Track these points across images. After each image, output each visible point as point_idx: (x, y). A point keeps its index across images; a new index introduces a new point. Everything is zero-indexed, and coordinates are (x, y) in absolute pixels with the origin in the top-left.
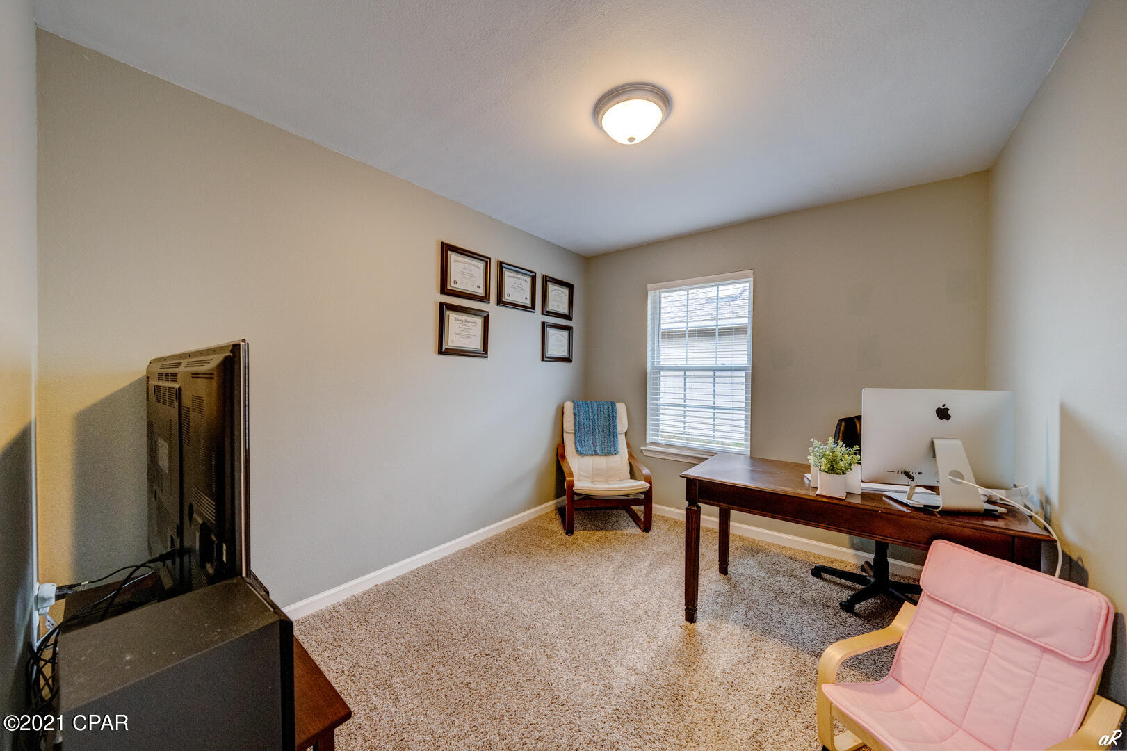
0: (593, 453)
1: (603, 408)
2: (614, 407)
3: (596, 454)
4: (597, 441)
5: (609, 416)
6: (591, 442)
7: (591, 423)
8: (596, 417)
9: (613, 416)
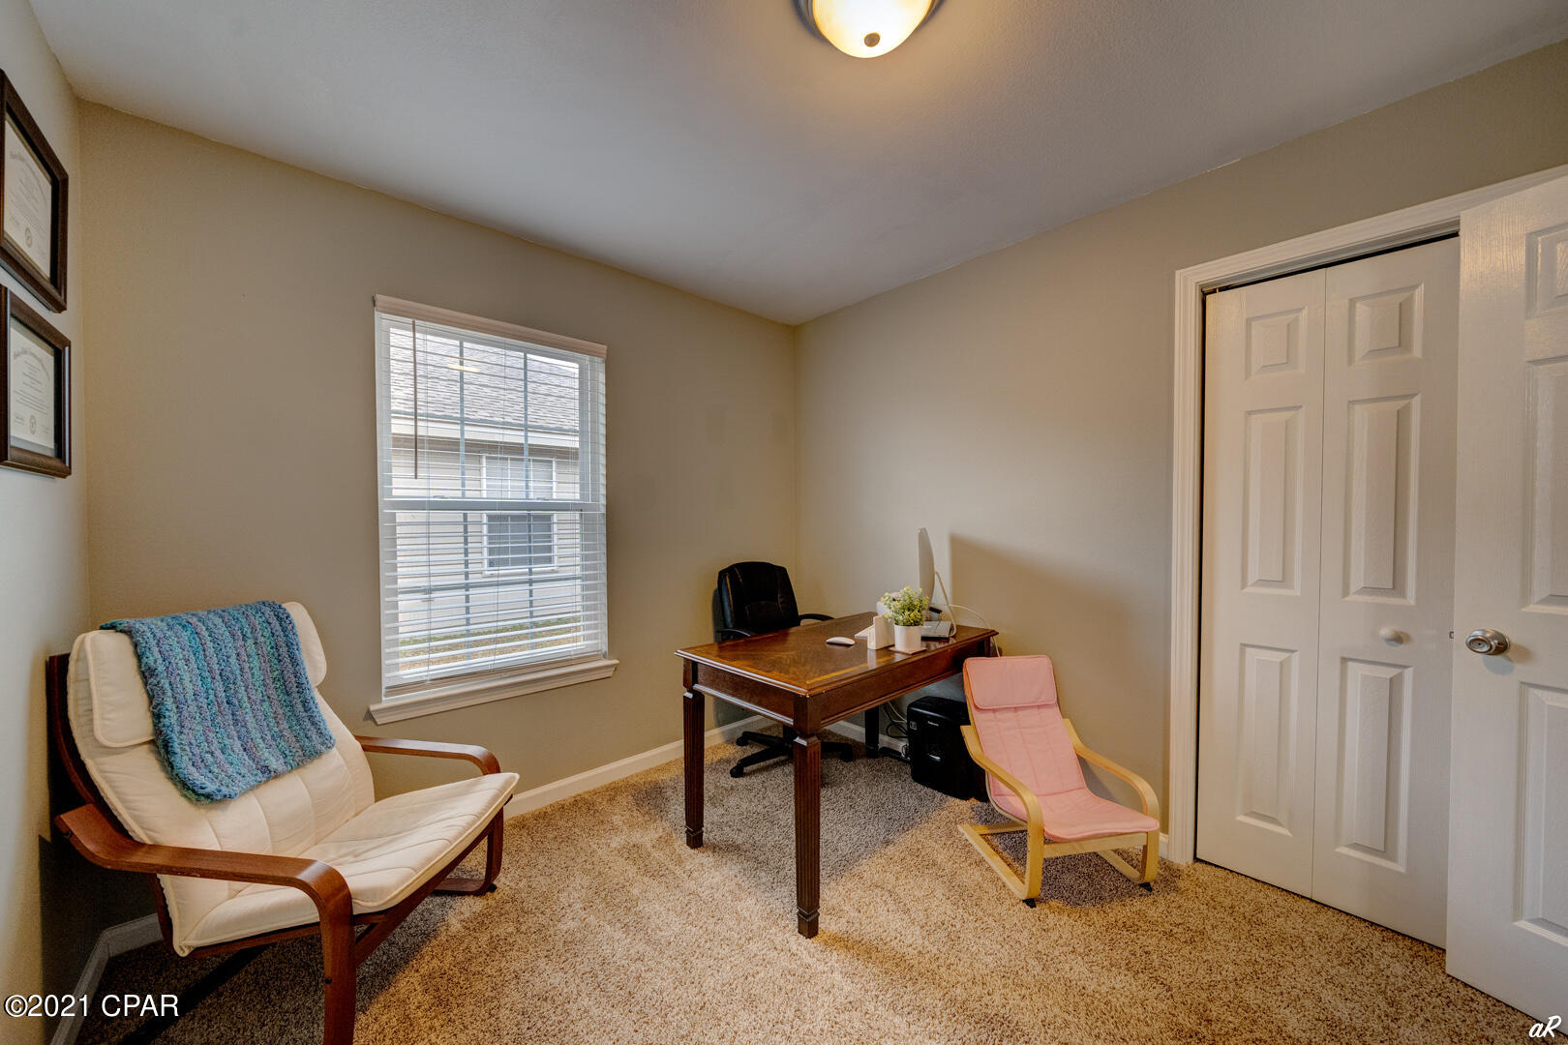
0: (260, 777)
1: (253, 630)
2: (283, 619)
3: (269, 774)
4: (256, 734)
5: (276, 647)
6: (238, 744)
7: (219, 686)
8: (233, 660)
9: (289, 645)
